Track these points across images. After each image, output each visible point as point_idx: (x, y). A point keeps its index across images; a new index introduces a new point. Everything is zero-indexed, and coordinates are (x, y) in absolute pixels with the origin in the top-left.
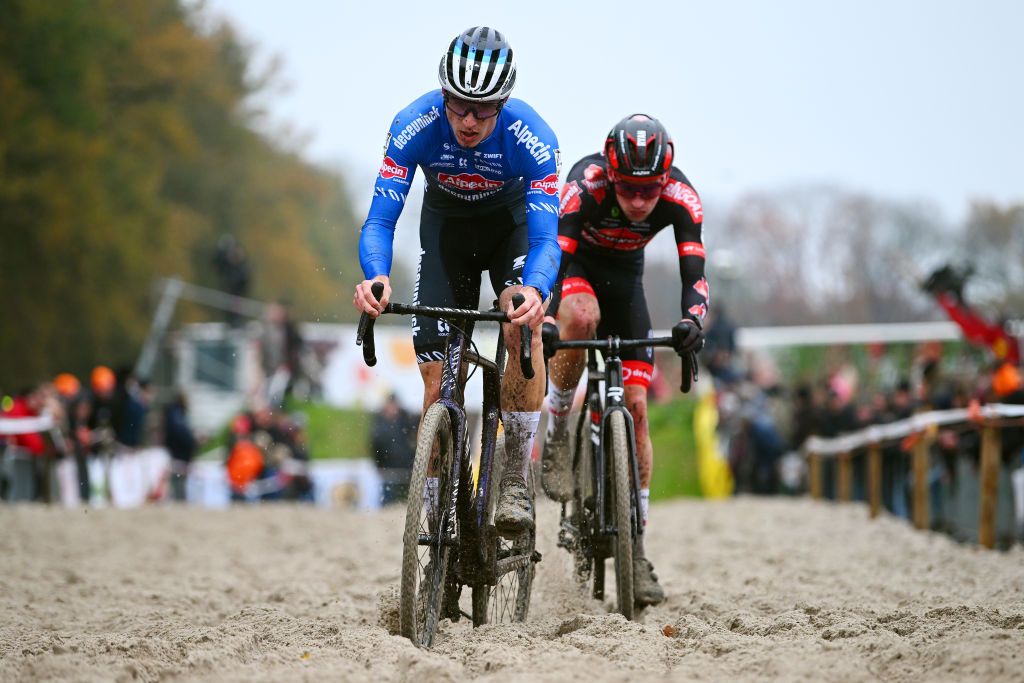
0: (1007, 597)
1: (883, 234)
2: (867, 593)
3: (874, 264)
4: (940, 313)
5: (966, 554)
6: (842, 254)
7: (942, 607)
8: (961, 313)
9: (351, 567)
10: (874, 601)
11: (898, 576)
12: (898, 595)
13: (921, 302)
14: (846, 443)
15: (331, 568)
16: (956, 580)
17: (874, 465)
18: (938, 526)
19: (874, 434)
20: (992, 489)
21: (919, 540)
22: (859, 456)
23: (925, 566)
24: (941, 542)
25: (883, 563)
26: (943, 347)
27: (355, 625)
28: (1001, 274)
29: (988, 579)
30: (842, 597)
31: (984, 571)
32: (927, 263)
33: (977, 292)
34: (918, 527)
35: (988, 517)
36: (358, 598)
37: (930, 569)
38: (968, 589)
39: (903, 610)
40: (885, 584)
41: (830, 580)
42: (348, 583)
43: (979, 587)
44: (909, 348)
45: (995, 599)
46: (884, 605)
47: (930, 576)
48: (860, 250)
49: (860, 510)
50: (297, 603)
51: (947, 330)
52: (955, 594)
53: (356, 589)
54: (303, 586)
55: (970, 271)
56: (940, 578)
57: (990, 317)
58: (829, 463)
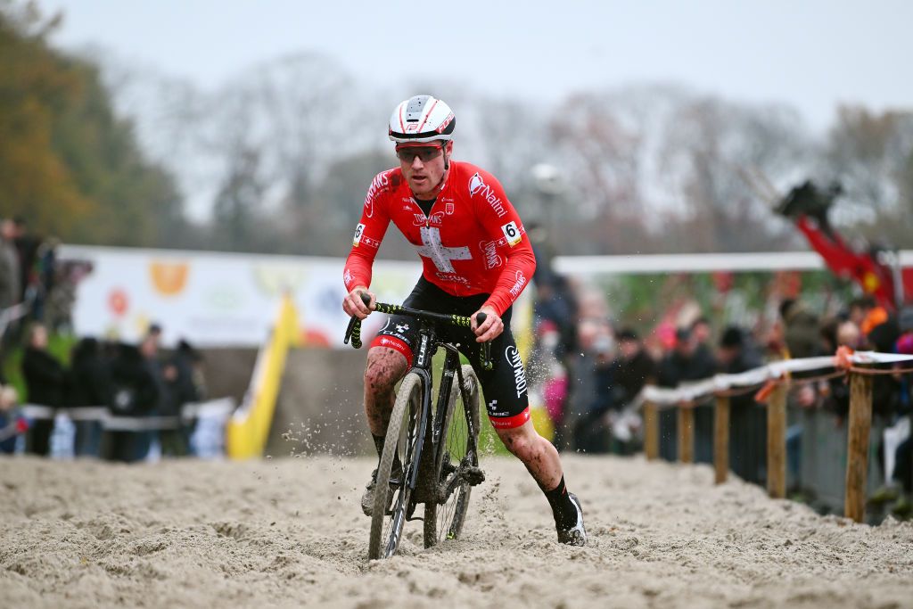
0: (881, 578)
1: (733, 145)
2: (715, 572)
3: (722, 183)
4: (800, 239)
5: (830, 526)
6: (684, 166)
7: (805, 590)
8: (824, 239)
9: (105, 533)
10: (723, 583)
11: (751, 552)
12: (750, 575)
13: (777, 225)
14: (687, 393)
15: (81, 533)
16: (820, 558)
17: (722, 419)
18: (795, 491)
19: (722, 382)
20: (859, 447)
21: (774, 509)
23: (783, 541)
24: (800, 511)
25: (733, 535)
26: (802, 279)
27: (111, 604)
28: (874, 195)
29: (857, 557)
30: (685, 577)
31: (852, 547)
32: (785, 181)
33: (842, 215)
34: (774, 495)
35: (856, 484)
36: (115, 571)
37: (788, 543)
38: (833, 568)
39: (759, 593)
40: (736, 561)
41: (671, 556)
42: (101, 553)
43: (846, 567)
44: (762, 279)
45: (866, 582)
46: (735, 586)
47: (788, 553)
48: (705, 162)
49: (706, 472)
50: (41, 577)
51: (812, 261)
52: (818, 574)
53: (111, 561)
54: (48, 556)
55: (837, 190)
56: (797, 556)
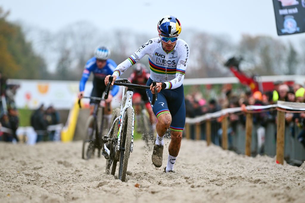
0: (255, 172)
1: (211, 46)
2: (206, 172)
3: (208, 57)
4: (231, 74)
5: (241, 158)
6: (196, 53)
7: (232, 176)
8: (239, 74)
9: (25, 164)
10: (209, 175)
11: (217, 166)
12: (217, 172)
13: (225, 70)
14: (198, 119)
15: (17, 164)
16: (237, 167)
17: (208, 127)
18: (231, 149)
19: (208, 116)
20: (250, 135)
21: (224, 153)
22: (203, 124)
23: (226, 162)
24: (232, 154)
25: (212, 161)
26: (233, 85)
27: (26, 184)
28: (252, 60)
29: (249, 166)
30: (197, 173)
31: (247, 164)
32: (226, 56)
33: (244, 67)
34: (224, 149)
35: (249, 145)
36: (27, 175)
37: (228, 163)
38: (242, 170)
39: (219, 177)
40: (212, 169)
41: (193, 167)
42: (23, 170)
43: (245, 170)
44: (220, 86)
45: (251, 173)
46: (212, 176)
47: (228, 166)
48: (203, 52)
49: (204, 143)
50: (5, 177)
51: (234, 80)
52: (237, 172)
53: (26, 172)
54: (7, 171)
55: (242, 59)
56: (231, 167)
57: (249, 75)
58: (193, 127)
